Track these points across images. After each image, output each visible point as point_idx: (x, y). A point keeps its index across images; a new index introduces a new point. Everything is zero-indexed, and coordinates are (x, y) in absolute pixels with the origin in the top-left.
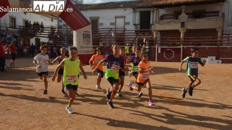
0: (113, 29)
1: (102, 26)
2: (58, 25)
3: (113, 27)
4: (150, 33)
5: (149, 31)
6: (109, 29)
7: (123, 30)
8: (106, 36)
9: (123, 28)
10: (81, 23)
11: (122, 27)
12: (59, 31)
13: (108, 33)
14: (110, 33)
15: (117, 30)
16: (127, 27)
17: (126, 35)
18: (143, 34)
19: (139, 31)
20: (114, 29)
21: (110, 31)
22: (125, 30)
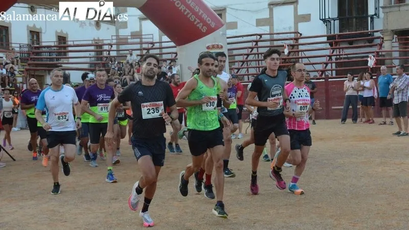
0: (264, 37)
1: (235, 30)
2: (117, 36)
3: (265, 29)
4: (371, 41)
5: (368, 35)
6: (254, 38)
7: (293, 36)
8: (248, 55)
9: (293, 30)
10: (200, 25)
11: (290, 28)
12: (121, 52)
13: (252, 48)
14: (258, 48)
15: (275, 37)
16: (305, 29)
17: (302, 51)
18: (351, 43)
19: (339, 36)
20: (268, 37)
21: (257, 42)
22: (298, 36)
